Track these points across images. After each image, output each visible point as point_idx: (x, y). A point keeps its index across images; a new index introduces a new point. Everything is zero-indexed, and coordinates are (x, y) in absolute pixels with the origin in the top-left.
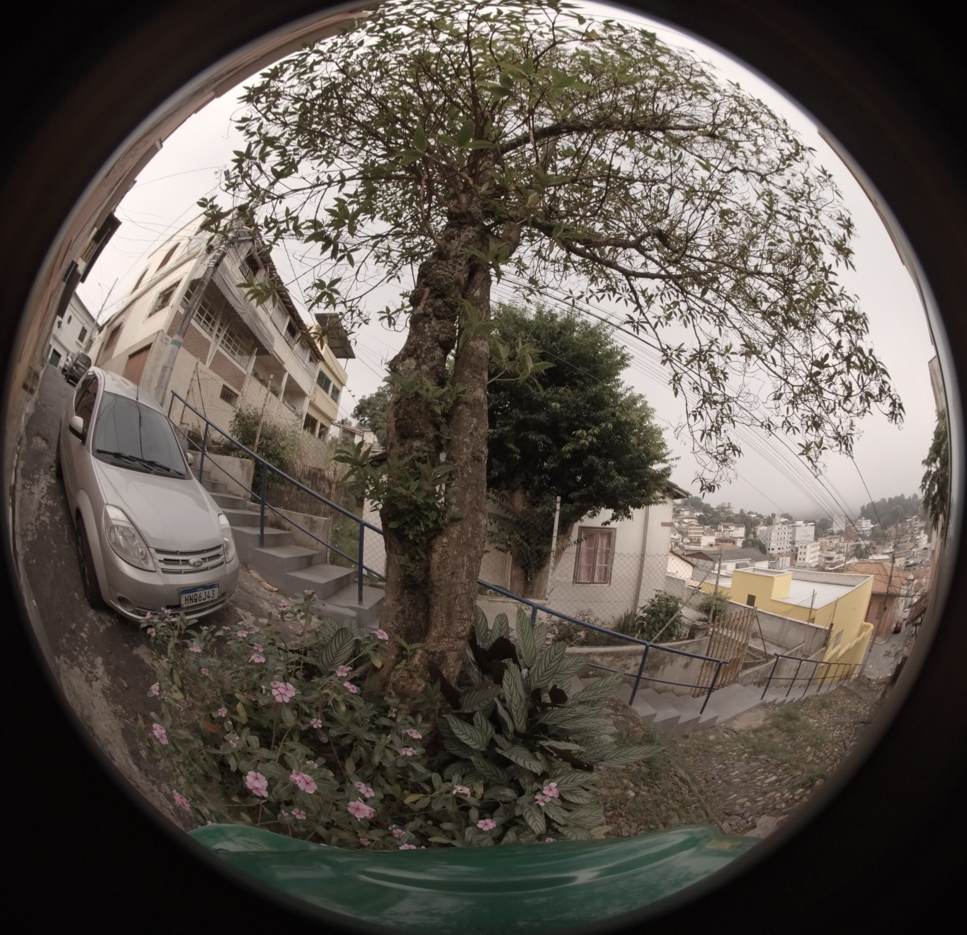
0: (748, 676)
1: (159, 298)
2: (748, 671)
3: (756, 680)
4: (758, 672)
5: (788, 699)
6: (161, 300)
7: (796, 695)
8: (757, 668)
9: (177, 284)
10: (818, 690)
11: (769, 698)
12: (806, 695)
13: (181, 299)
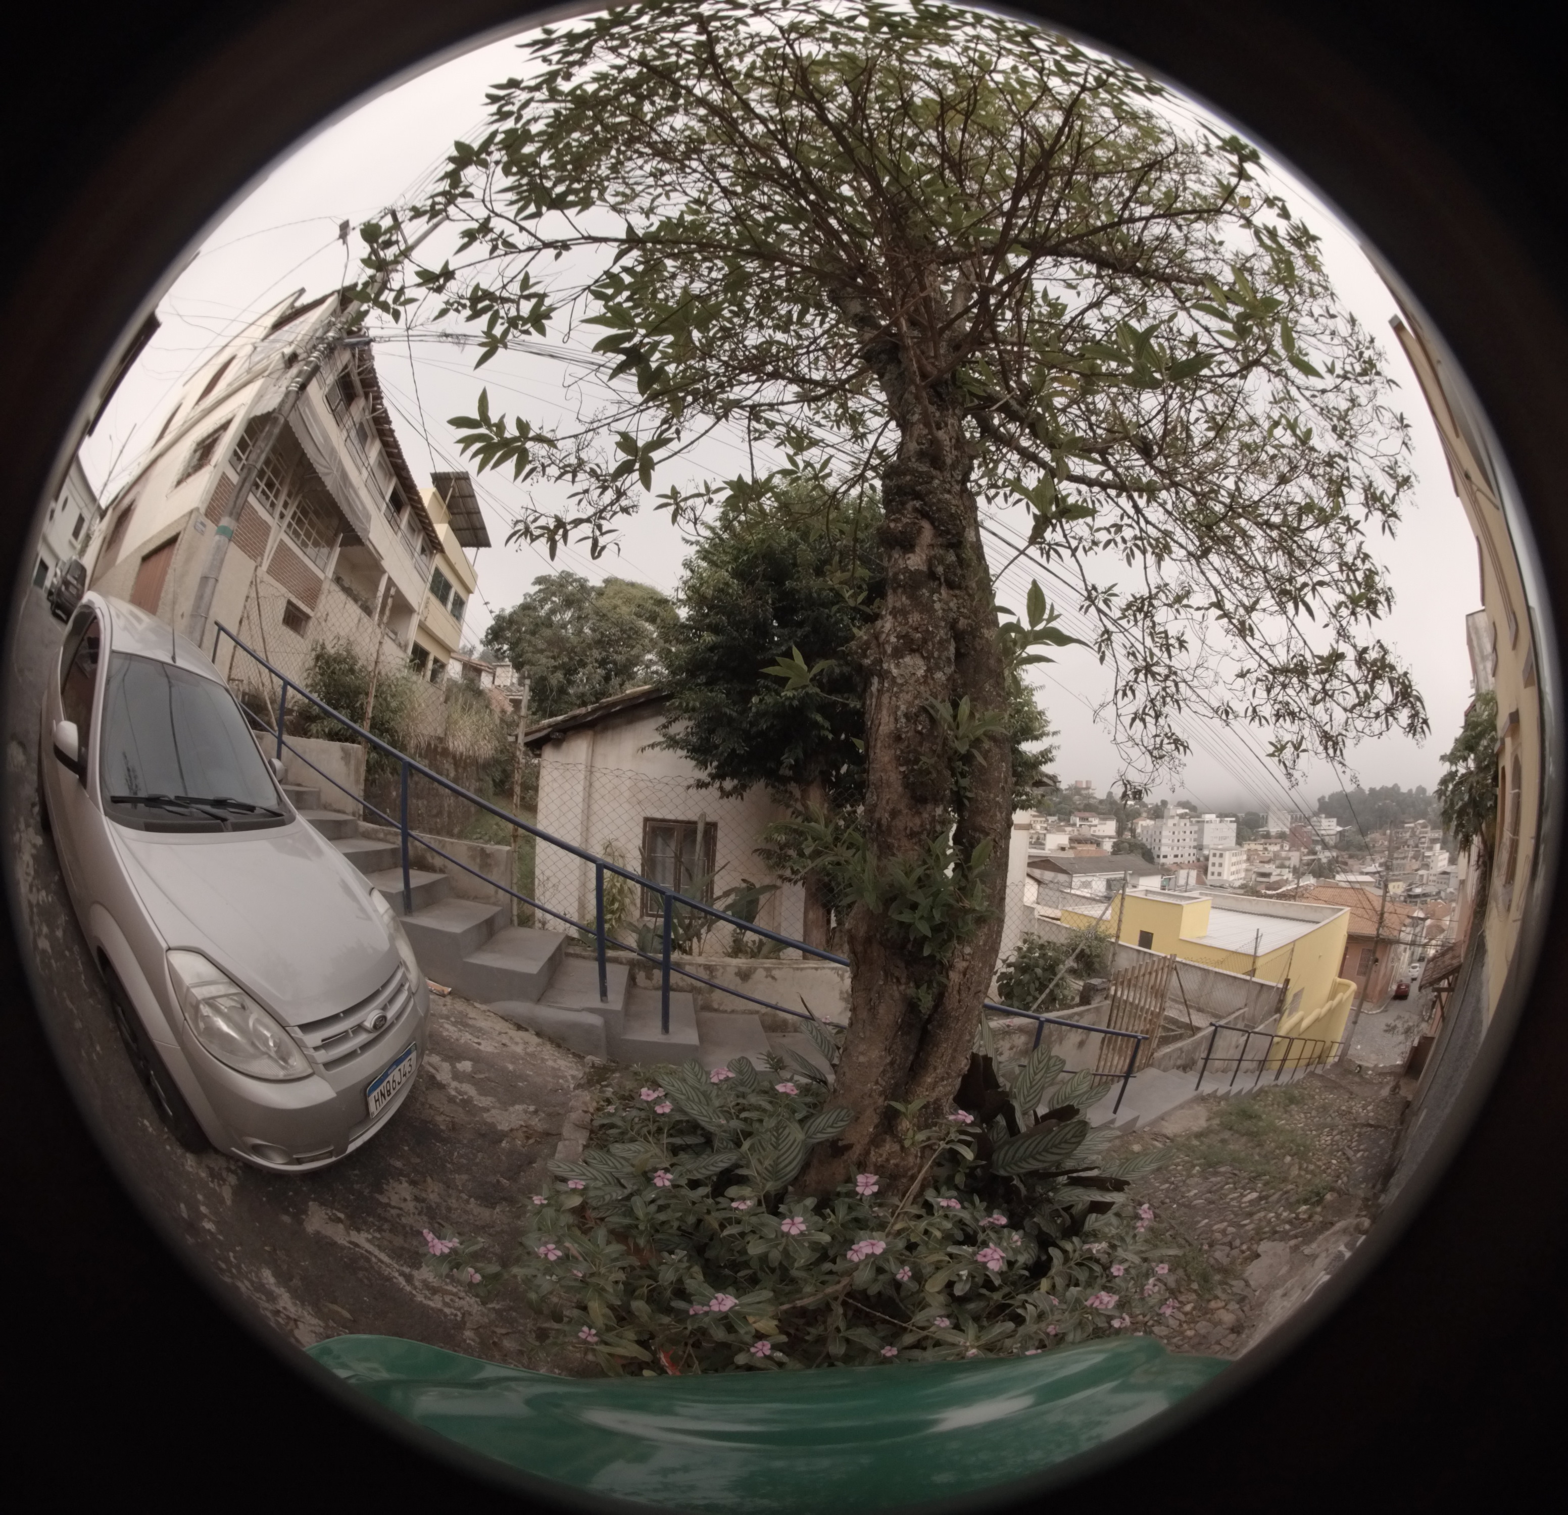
0: (1168, 1056)
1: (195, 451)
2: (1167, 1049)
3: (1179, 1062)
4: (1181, 1049)
5: (1235, 1089)
6: (198, 454)
7: (1245, 1084)
8: (1179, 1044)
9: (225, 426)
10: (1277, 1078)
11: (1207, 1088)
12: (1260, 1084)
13: (231, 452)
